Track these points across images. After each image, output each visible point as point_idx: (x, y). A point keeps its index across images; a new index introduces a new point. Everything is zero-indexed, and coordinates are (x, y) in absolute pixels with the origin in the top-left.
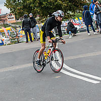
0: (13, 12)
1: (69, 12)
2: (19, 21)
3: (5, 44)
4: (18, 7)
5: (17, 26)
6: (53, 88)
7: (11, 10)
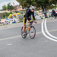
0: (21, 4)
1: (52, 5)
2: (24, 9)
3: (16, 22)
4: (24, 2)
5: (23, 12)
6: (44, 47)
7: (20, 3)
